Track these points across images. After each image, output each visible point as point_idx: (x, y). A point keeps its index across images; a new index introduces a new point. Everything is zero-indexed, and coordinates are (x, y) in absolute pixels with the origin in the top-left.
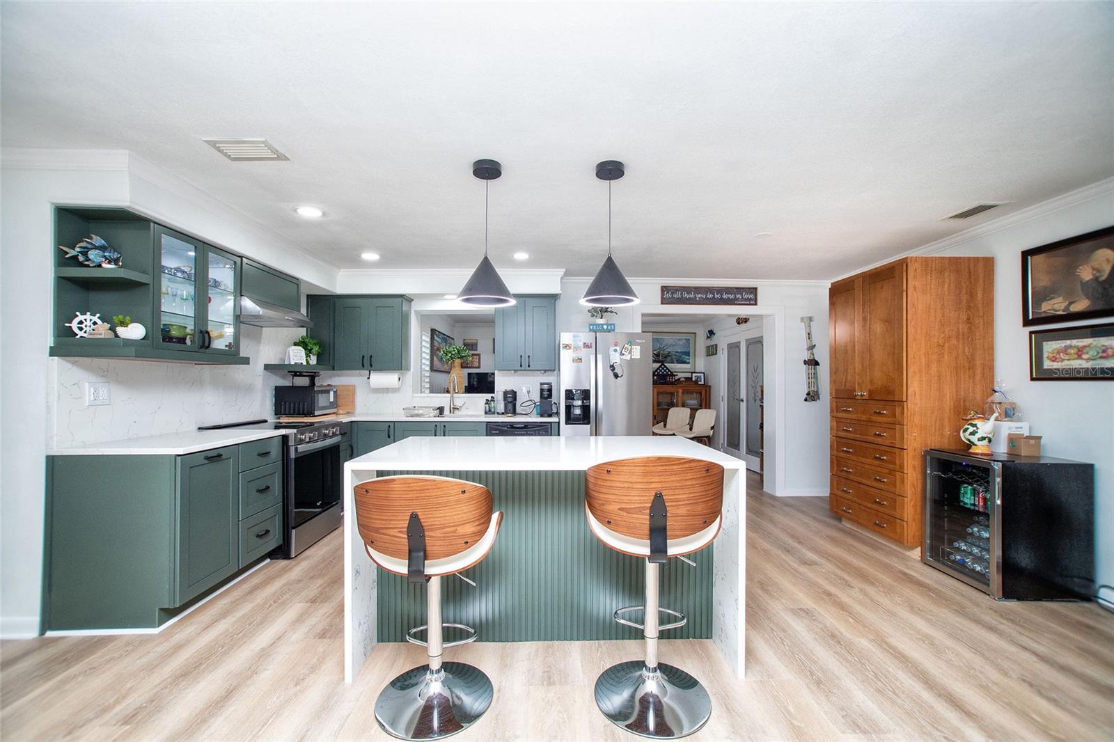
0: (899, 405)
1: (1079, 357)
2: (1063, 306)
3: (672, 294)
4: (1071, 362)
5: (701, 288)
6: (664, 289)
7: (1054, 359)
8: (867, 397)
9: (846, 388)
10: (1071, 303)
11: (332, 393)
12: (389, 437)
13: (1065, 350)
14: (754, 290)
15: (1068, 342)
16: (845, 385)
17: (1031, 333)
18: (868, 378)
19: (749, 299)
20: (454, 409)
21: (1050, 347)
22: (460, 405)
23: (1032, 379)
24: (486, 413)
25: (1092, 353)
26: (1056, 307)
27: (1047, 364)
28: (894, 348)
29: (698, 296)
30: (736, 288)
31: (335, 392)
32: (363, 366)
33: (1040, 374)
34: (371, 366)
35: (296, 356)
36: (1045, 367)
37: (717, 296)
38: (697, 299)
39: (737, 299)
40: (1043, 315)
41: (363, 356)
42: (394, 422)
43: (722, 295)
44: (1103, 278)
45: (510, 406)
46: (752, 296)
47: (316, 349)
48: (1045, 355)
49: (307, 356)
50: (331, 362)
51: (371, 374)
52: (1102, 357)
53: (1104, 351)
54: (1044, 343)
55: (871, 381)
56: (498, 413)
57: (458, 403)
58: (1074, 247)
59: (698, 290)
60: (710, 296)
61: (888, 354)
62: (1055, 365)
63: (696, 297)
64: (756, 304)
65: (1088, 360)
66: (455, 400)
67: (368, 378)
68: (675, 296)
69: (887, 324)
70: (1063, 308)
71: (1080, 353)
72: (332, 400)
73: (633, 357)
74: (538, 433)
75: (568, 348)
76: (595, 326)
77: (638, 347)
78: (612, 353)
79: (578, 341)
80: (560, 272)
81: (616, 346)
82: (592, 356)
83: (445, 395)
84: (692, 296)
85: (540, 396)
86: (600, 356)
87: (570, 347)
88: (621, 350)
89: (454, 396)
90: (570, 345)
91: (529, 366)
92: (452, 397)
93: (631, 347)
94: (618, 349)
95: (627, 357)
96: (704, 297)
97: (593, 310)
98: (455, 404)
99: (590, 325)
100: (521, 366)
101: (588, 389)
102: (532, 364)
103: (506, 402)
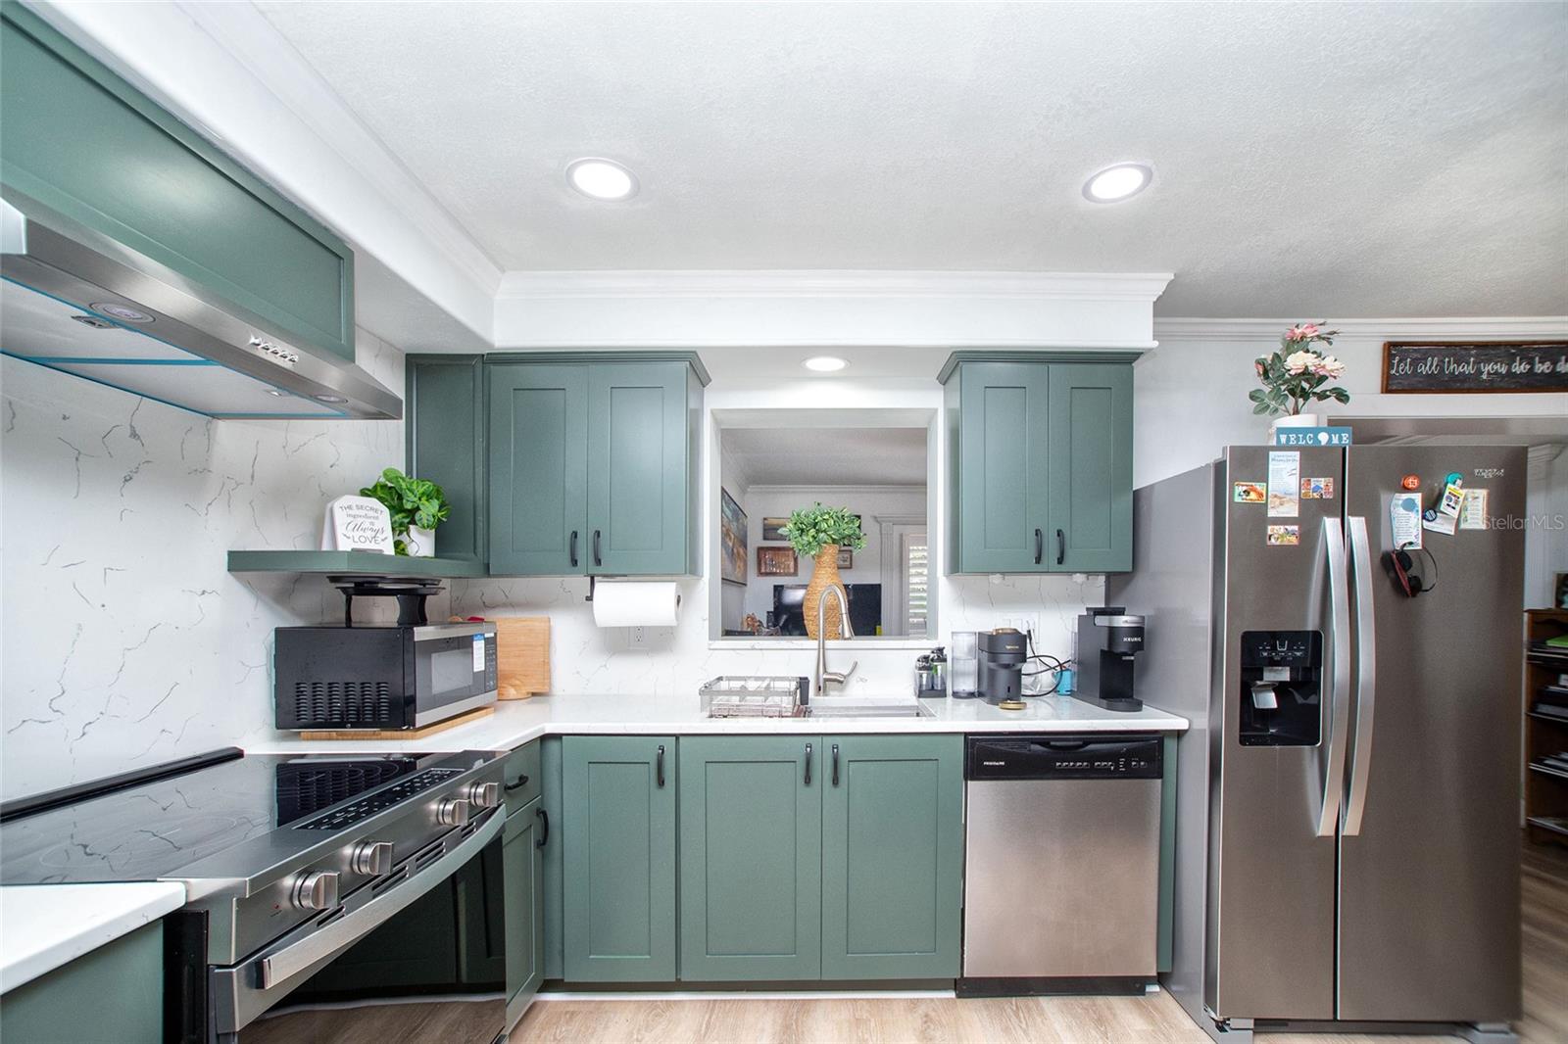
3: (1415, 363)
5: (1496, 344)
6: (1393, 350)
11: (479, 646)
12: (661, 783)
20: (832, 682)
22: (845, 672)
24: (921, 694)
29: (1487, 368)
31: (491, 644)
32: (575, 562)
34: (598, 562)
35: (357, 528)
37: (1540, 369)
38: (1484, 377)
41: (575, 535)
42: (677, 736)
45: (1003, 676)
47: (430, 510)
49: (399, 528)
50: (480, 550)
51: (597, 586)
56: (955, 695)
57: (837, 666)
59: (1487, 349)
60: (1521, 369)
63: (1480, 372)
66: (828, 653)
67: (590, 598)
68: (1423, 370)
72: (479, 664)
73: (1463, 526)
74: (1127, 764)
75: (1253, 496)
76: (1293, 437)
77: (1482, 494)
78: (1399, 512)
79: (1284, 475)
80: (1156, 284)
81: (1406, 489)
82: (1331, 524)
83: (802, 644)
84: (1469, 369)
85: (1106, 649)
86: (1357, 525)
87: (1261, 495)
88: (1432, 505)
89: (826, 647)
90: (1260, 486)
91: (1060, 561)
92: (823, 648)
93: (1463, 492)
94: (1417, 497)
95: (1442, 526)
96: (1503, 370)
97: (1267, 389)
98: (829, 670)
99: (1281, 431)
100: (1038, 560)
101: (1310, 628)
102: (1069, 554)
103: (992, 665)
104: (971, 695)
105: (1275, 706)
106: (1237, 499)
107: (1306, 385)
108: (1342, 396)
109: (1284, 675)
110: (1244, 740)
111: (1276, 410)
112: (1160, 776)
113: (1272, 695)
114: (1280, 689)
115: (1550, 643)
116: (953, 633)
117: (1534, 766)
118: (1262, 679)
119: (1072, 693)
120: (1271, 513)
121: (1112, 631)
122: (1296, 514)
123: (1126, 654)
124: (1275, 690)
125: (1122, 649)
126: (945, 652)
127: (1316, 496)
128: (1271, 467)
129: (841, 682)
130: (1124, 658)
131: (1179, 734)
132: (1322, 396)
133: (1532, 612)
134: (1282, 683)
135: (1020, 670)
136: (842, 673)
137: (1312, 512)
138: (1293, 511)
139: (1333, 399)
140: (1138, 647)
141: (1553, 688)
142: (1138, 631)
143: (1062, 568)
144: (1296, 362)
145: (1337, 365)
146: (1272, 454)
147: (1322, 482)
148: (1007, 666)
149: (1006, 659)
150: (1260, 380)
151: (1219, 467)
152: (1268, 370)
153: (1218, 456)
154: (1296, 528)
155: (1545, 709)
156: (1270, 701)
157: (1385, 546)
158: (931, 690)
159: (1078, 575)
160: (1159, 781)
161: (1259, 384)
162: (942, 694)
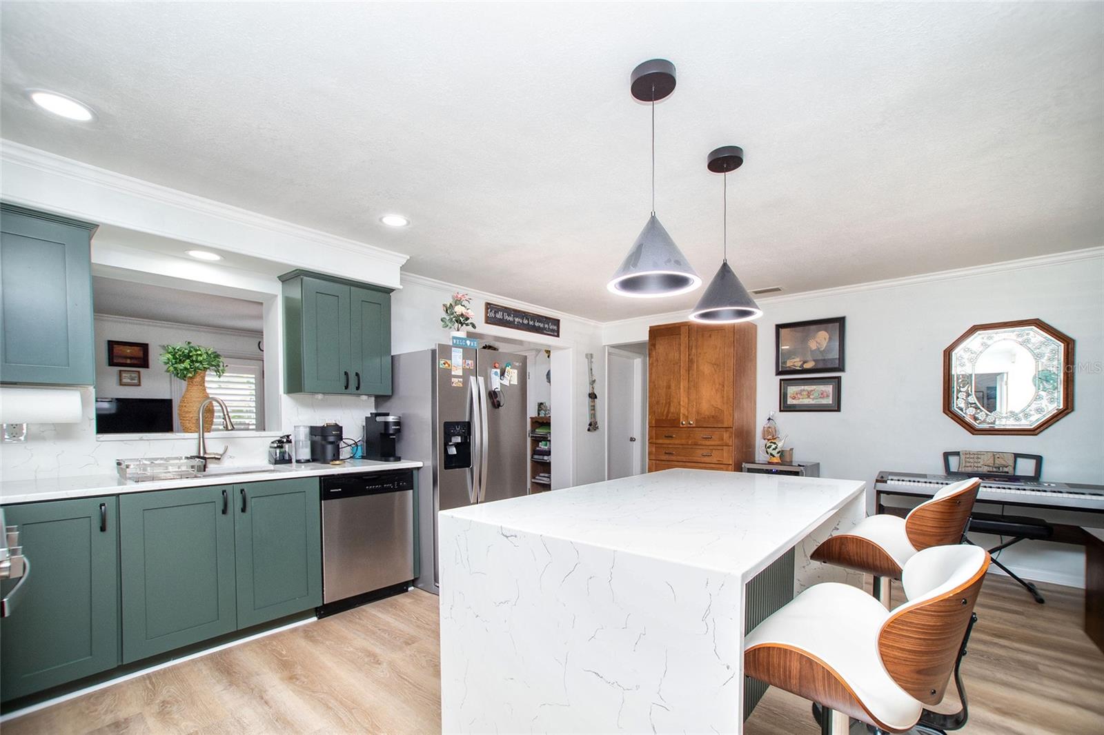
0: (726, 431)
1: (809, 397)
2: (800, 364)
3: (495, 313)
4: (804, 400)
5: (519, 311)
6: (489, 306)
7: (794, 398)
8: (694, 425)
9: (669, 418)
10: (804, 362)
13: (800, 392)
14: (557, 322)
15: (803, 387)
16: (667, 416)
17: (781, 380)
18: (694, 409)
19: (553, 330)
20: (211, 459)
21: (792, 390)
22: (221, 452)
23: (781, 411)
25: (816, 394)
26: (796, 364)
27: (790, 401)
28: (723, 386)
29: (517, 320)
30: (546, 318)
33: (785, 407)
36: (788, 403)
37: (531, 323)
38: (516, 323)
39: (545, 329)
40: (788, 369)
43: (534, 322)
44: (823, 349)
46: (555, 328)
48: (788, 396)
52: (820, 398)
53: (822, 394)
54: (789, 387)
55: (698, 413)
57: (213, 449)
58: (807, 327)
59: (516, 313)
60: (526, 322)
61: (717, 390)
62: (795, 402)
63: (514, 320)
64: (558, 336)
65: (813, 399)
68: (497, 316)
69: (715, 367)
70: (799, 365)
71: (809, 394)
73: (511, 383)
74: (398, 485)
75: (447, 365)
76: (458, 341)
77: (516, 371)
78: (493, 376)
79: (457, 357)
80: (403, 259)
81: (495, 367)
82: (472, 379)
83: (184, 436)
84: (511, 319)
85: (383, 432)
86: (481, 379)
87: (449, 365)
88: (502, 374)
89: (205, 437)
90: (449, 362)
91: (358, 388)
92: (203, 438)
93: (511, 370)
94: (499, 371)
95: (506, 382)
96: (521, 322)
97: (448, 318)
98: (208, 451)
99: (454, 338)
100: (346, 387)
101: (467, 420)
102: (362, 385)
103: (323, 442)
104: (308, 461)
105: (455, 453)
106: (441, 366)
107: (462, 320)
108: (474, 326)
109: (458, 439)
110: (446, 468)
111: (451, 328)
112: (412, 488)
113: (454, 449)
114: (457, 445)
115: (537, 430)
116: (295, 427)
117: (533, 481)
118: (451, 442)
119: (363, 457)
120: (453, 373)
121: (386, 424)
122: (461, 374)
123: (392, 434)
124: (455, 447)
125: (391, 432)
126: (290, 437)
127: (468, 367)
128: (453, 354)
129: (219, 459)
130: (391, 437)
131: (418, 468)
132: (467, 325)
133: (532, 418)
134: (458, 443)
135: (339, 445)
136: (219, 453)
137: (467, 373)
138: (460, 373)
139: (470, 326)
140: (398, 431)
141: (538, 448)
142: (398, 423)
143: (347, 391)
144: (459, 309)
145: (472, 314)
146: (453, 349)
147: (470, 362)
148: (332, 443)
149: (331, 439)
150: (444, 313)
151: (434, 352)
152: (449, 309)
153: (433, 347)
154: (461, 380)
155: (536, 457)
156: (453, 451)
157: (490, 389)
158: (284, 460)
159: (364, 396)
160: (411, 491)
161: (444, 315)
162: (290, 461)
